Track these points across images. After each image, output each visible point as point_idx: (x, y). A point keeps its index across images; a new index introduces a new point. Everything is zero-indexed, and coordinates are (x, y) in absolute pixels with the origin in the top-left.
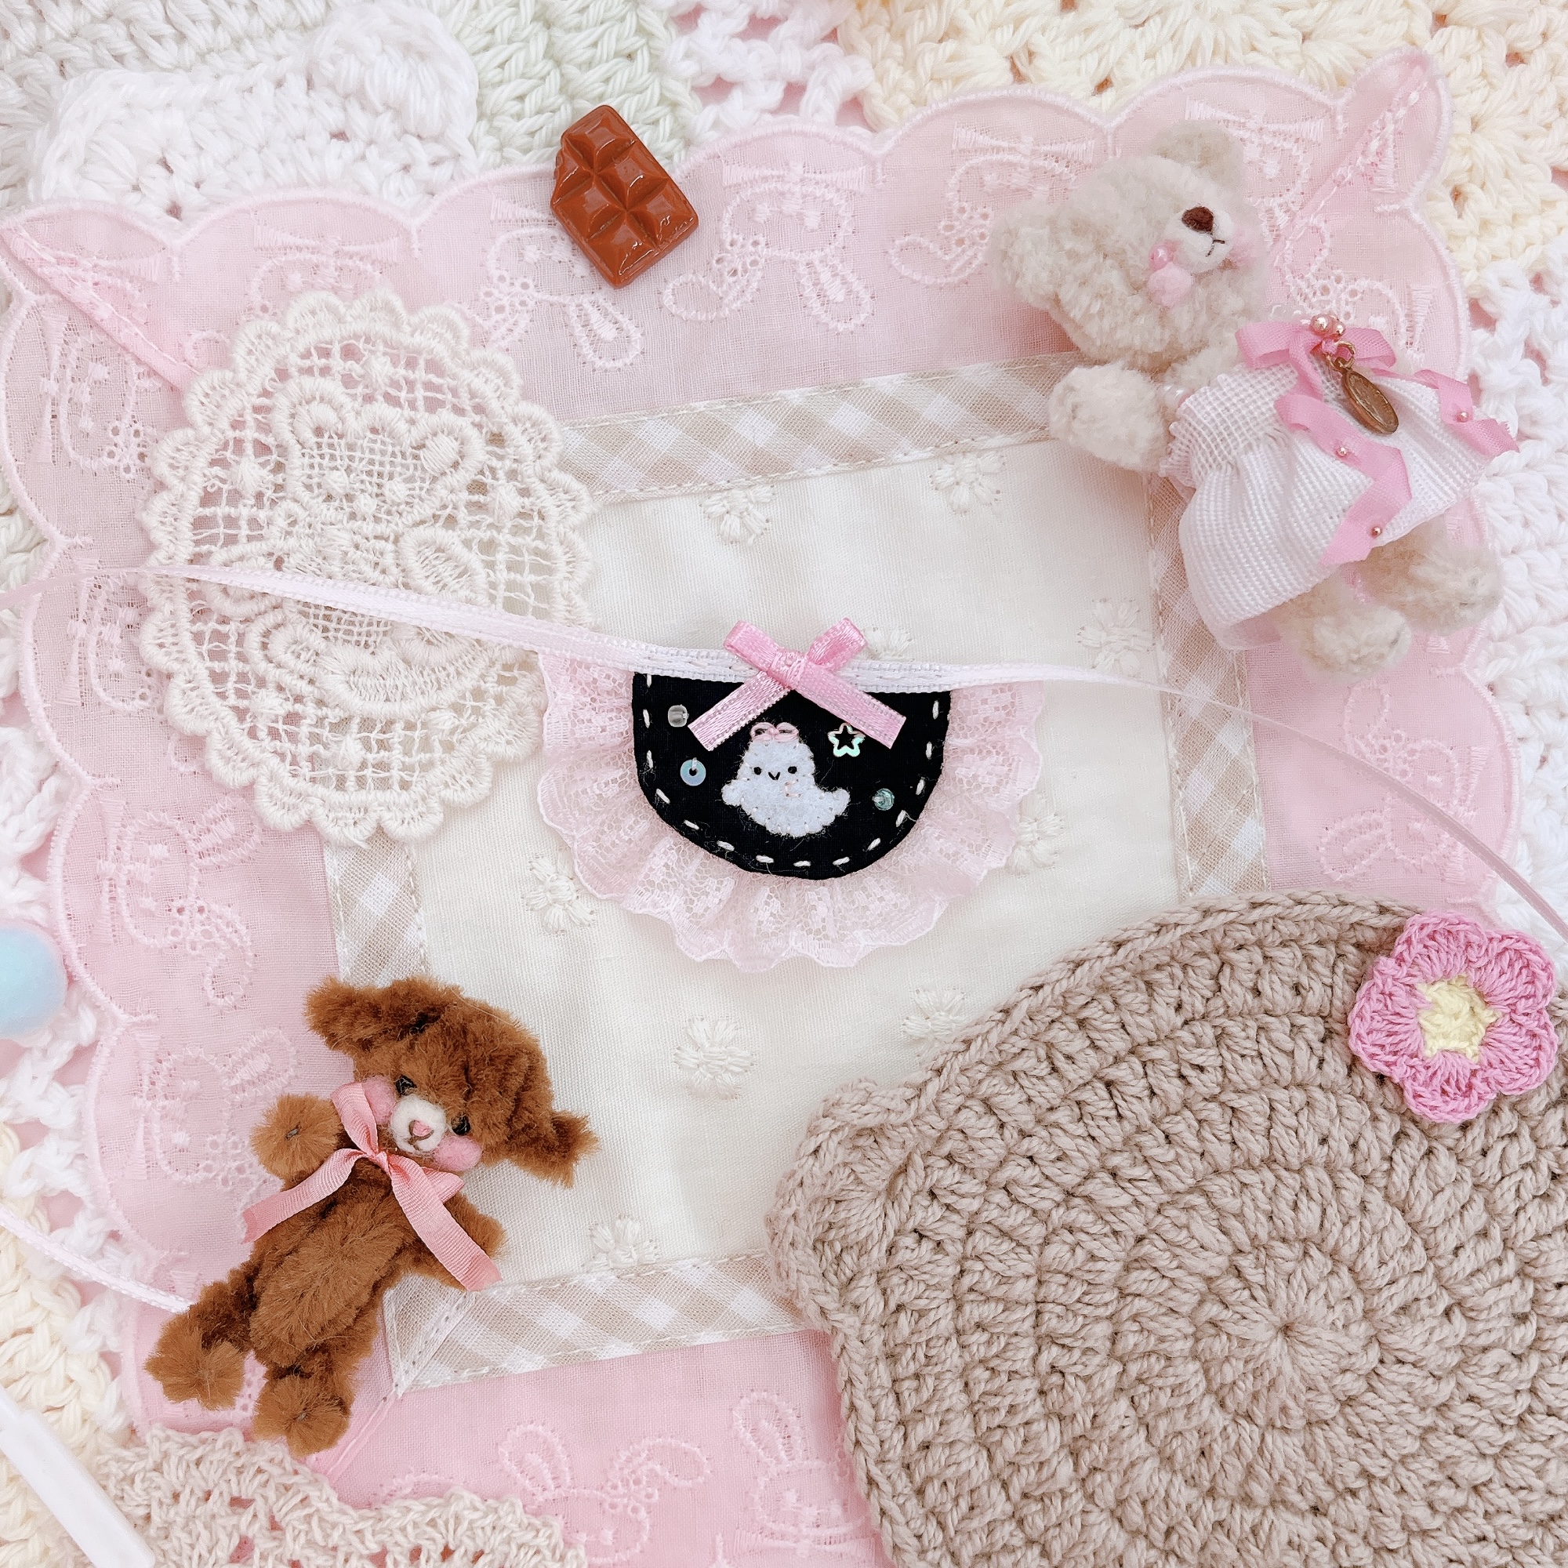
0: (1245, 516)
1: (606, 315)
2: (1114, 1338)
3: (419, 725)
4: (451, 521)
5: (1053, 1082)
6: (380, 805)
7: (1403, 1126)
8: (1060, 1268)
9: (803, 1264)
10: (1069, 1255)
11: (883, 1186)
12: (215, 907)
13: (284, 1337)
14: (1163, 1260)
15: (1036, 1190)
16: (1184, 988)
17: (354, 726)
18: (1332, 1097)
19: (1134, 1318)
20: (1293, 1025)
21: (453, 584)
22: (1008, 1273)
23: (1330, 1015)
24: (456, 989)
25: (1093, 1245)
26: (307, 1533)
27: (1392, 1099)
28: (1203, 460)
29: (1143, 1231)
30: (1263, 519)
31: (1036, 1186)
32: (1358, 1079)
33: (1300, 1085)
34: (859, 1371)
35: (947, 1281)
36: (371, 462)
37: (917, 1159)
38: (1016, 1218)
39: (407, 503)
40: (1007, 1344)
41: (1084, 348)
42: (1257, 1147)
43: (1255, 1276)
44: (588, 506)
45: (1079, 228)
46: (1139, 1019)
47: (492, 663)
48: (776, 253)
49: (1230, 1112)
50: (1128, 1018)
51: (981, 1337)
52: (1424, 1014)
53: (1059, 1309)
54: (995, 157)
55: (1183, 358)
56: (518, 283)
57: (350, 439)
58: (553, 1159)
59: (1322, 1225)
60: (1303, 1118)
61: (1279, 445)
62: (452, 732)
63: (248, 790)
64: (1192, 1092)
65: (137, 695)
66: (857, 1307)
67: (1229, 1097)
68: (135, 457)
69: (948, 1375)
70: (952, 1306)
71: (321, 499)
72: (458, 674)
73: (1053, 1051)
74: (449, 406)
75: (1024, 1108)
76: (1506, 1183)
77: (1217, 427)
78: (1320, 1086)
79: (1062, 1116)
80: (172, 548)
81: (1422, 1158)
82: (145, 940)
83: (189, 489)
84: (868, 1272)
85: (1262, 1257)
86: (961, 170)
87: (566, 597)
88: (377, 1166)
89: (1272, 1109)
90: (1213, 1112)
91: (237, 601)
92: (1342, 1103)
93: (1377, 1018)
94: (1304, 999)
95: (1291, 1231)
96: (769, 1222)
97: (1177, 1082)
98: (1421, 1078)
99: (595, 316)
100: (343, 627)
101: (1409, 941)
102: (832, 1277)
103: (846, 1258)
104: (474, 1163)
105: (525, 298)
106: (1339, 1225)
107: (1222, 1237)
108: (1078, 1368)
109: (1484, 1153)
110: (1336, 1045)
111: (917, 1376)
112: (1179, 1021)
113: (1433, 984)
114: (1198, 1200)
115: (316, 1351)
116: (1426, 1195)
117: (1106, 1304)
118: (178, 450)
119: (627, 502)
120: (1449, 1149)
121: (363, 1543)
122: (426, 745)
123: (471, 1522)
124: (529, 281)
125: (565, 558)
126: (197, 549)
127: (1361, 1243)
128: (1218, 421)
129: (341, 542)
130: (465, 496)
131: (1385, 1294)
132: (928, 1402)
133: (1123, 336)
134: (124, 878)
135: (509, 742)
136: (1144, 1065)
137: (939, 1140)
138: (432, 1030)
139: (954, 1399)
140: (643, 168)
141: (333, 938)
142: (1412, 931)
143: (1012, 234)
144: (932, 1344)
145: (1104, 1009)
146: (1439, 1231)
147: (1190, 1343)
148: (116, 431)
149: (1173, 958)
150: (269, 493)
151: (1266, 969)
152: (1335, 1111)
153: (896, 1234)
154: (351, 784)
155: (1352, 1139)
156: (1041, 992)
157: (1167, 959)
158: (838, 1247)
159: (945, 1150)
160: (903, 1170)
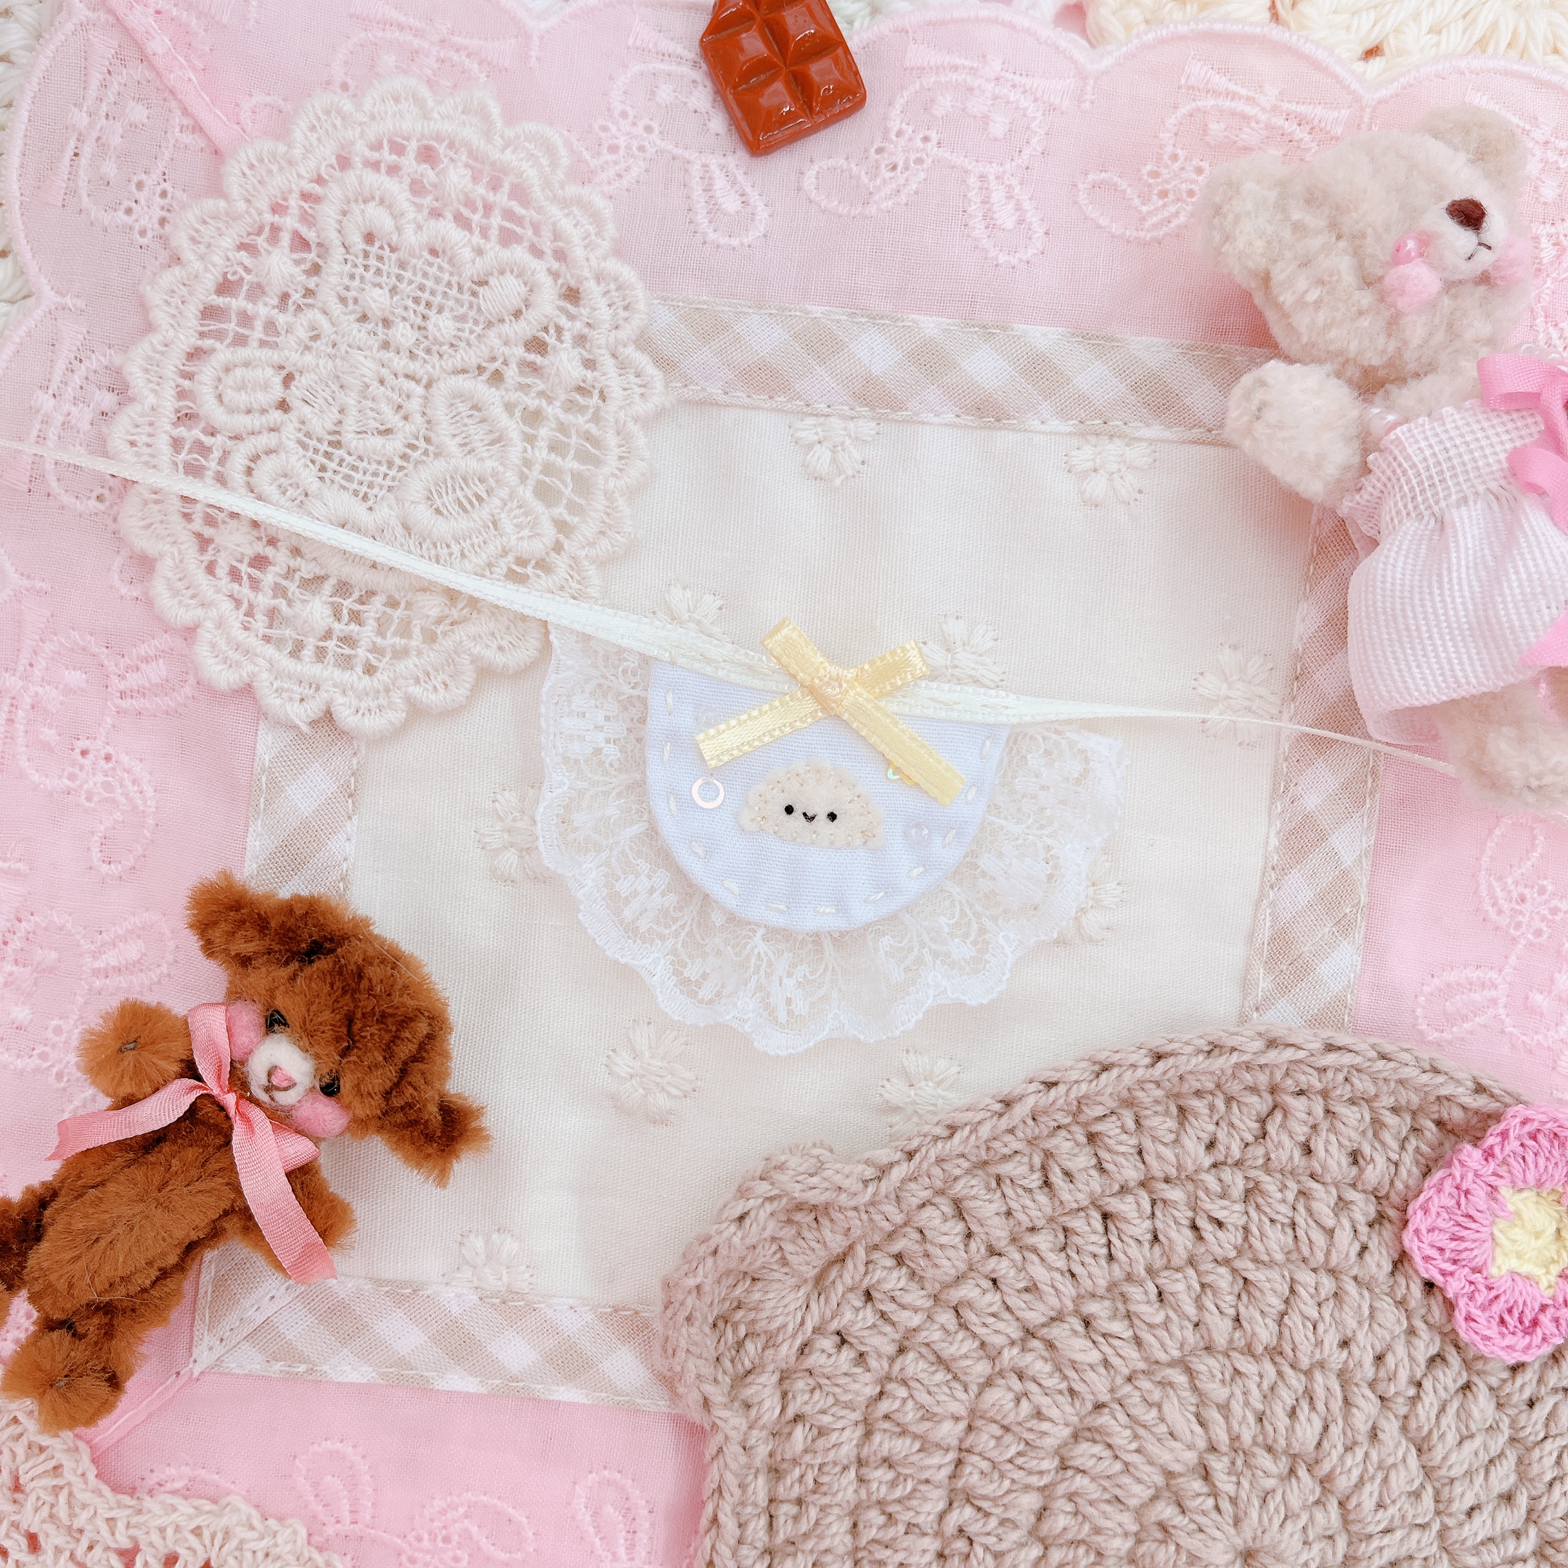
0: (1440, 582)
1: (734, 183)
2: (1042, 1513)
3: (403, 605)
4: (497, 377)
5: (1042, 1198)
6: (335, 686)
7: (1442, 1349)
8: (998, 1418)
9: (695, 1344)
10: (1011, 1405)
11: (812, 1273)
12: (125, 759)
13: (62, 1285)
14: (1121, 1437)
15: (992, 1320)
16: (1223, 1124)
17: (328, 587)
18: (1366, 1293)
19: (1071, 1497)
20: (1340, 1198)
21: (482, 450)
22: (936, 1409)
23: (1387, 1197)
24: (366, 922)
25: (1044, 1401)
26: (52, 1506)
27: (1437, 1314)
28: (1400, 505)
29: (1104, 1397)
30: (1461, 590)
31: (993, 1315)
32: (1402, 1281)
33: (1332, 1272)
34: (731, 1480)
35: (862, 1400)
36: (422, 288)
37: (860, 1251)
38: (961, 1346)
39: (452, 345)
40: (914, 1490)
41: (1284, 342)
42: (1265, 1333)
43: (1226, 1484)
44: (659, 396)
45: (1313, 199)
46: (1162, 1149)
47: (505, 553)
48: (947, 155)
49: (1241, 1282)
50: (1148, 1144)
51: (884, 1474)
52: (1501, 1224)
53: (985, 1465)
54: (1228, 104)
55: (1401, 380)
56: (641, 125)
57: (401, 254)
58: (430, 1150)
59: (1319, 1444)
60: (1326, 1312)
61: (1501, 507)
62: (439, 621)
63: (190, 632)
64: (1203, 1250)
65: (94, 495)
66: (748, 1406)
67: (1244, 1264)
68: (155, 220)
69: (836, 1510)
70: (860, 1431)
71: (352, 318)
72: (463, 555)
73: (1051, 1162)
74: (526, 244)
75: (1000, 1221)
76: (1548, 1445)
77: (1428, 469)
78: (1355, 1278)
79: (1043, 1241)
80: (171, 333)
81: (1457, 1392)
82: (36, 777)
83: (206, 270)
84: (771, 1368)
85: (1239, 1462)
86: (1184, 110)
87: (609, 496)
88: (222, 1108)
89: (1292, 1291)
90: (1222, 1278)
91: (231, 411)
92: (1377, 1304)
93: (1445, 1215)
94: (1361, 1171)
95: (1282, 1442)
96: (667, 1285)
97: (1188, 1233)
98: (1480, 1298)
99: (720, 182)
100: (344, 470)
101: (1504, 1135)
102: (728, 1364)
103: (750, 1346)
104: (338, 1131)
105: (646, 144)
106: (1340, 1449)
107: (1198, 1429)
108: (991, 1540)
109: (1531, 1404)
110: (1384, 1233)
111: (800, 1502)
112: (1207, 1161)
113: (1521, 1190)
114: (1180, 1378)
115: (98, 1309)
116: (1451, 1438)
117: (1041, 1473)
118: (205, 222)
119: (706, 404)
120: (1491, 1389)
121: (113, 1534)
122: (405, 631)
123: (242, 1542)
124: (655, 125)
125: (617, 451)
126: (200, 343)
127: (1361, 1478)
128: (1431, 461)
129: (366, 371)
130: (520, 351)
131: (1375, 1543)
132: (806, 1536)
133: (1339, 337)
134: (28, 700)
135: (500, 648)
136: (1154, 1202)
137: (891, 1236)
138: (323, 964)
139: (837, 1539)
140: (817, 24)
141: (247, 826)
142: (1511, 1122)
143: (1233, 187)
144: (826, 1469)
145: (1122, 1127)
146: (1457, 1483)
147: (1129, 1543)
148: (140, 185)
149: (1218, 1086)
150: (296, 297)
151: (1324, 1125)
152: (1366, 1312)
153: (814, 1332)
154: (308, 653)
155: (1379, 1349)
156: (1053, 1091)
157: (1211, 1086)
158: (742, 1331)
159: (897, 1247)
160: (841, 1259)
